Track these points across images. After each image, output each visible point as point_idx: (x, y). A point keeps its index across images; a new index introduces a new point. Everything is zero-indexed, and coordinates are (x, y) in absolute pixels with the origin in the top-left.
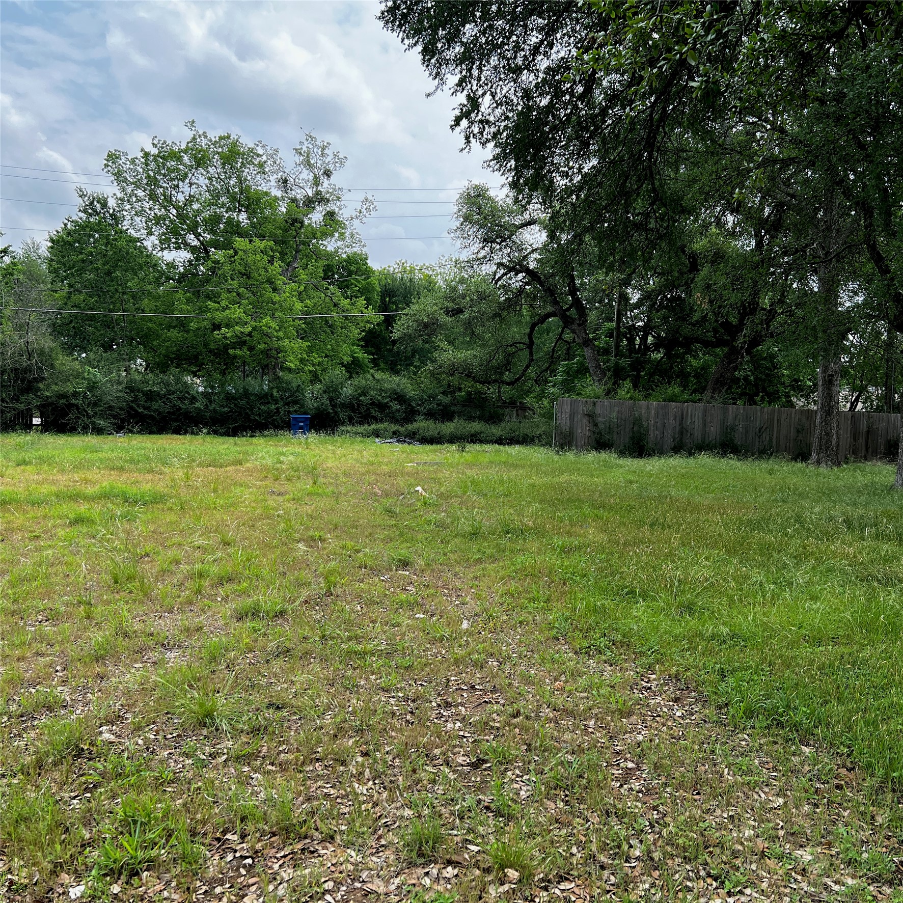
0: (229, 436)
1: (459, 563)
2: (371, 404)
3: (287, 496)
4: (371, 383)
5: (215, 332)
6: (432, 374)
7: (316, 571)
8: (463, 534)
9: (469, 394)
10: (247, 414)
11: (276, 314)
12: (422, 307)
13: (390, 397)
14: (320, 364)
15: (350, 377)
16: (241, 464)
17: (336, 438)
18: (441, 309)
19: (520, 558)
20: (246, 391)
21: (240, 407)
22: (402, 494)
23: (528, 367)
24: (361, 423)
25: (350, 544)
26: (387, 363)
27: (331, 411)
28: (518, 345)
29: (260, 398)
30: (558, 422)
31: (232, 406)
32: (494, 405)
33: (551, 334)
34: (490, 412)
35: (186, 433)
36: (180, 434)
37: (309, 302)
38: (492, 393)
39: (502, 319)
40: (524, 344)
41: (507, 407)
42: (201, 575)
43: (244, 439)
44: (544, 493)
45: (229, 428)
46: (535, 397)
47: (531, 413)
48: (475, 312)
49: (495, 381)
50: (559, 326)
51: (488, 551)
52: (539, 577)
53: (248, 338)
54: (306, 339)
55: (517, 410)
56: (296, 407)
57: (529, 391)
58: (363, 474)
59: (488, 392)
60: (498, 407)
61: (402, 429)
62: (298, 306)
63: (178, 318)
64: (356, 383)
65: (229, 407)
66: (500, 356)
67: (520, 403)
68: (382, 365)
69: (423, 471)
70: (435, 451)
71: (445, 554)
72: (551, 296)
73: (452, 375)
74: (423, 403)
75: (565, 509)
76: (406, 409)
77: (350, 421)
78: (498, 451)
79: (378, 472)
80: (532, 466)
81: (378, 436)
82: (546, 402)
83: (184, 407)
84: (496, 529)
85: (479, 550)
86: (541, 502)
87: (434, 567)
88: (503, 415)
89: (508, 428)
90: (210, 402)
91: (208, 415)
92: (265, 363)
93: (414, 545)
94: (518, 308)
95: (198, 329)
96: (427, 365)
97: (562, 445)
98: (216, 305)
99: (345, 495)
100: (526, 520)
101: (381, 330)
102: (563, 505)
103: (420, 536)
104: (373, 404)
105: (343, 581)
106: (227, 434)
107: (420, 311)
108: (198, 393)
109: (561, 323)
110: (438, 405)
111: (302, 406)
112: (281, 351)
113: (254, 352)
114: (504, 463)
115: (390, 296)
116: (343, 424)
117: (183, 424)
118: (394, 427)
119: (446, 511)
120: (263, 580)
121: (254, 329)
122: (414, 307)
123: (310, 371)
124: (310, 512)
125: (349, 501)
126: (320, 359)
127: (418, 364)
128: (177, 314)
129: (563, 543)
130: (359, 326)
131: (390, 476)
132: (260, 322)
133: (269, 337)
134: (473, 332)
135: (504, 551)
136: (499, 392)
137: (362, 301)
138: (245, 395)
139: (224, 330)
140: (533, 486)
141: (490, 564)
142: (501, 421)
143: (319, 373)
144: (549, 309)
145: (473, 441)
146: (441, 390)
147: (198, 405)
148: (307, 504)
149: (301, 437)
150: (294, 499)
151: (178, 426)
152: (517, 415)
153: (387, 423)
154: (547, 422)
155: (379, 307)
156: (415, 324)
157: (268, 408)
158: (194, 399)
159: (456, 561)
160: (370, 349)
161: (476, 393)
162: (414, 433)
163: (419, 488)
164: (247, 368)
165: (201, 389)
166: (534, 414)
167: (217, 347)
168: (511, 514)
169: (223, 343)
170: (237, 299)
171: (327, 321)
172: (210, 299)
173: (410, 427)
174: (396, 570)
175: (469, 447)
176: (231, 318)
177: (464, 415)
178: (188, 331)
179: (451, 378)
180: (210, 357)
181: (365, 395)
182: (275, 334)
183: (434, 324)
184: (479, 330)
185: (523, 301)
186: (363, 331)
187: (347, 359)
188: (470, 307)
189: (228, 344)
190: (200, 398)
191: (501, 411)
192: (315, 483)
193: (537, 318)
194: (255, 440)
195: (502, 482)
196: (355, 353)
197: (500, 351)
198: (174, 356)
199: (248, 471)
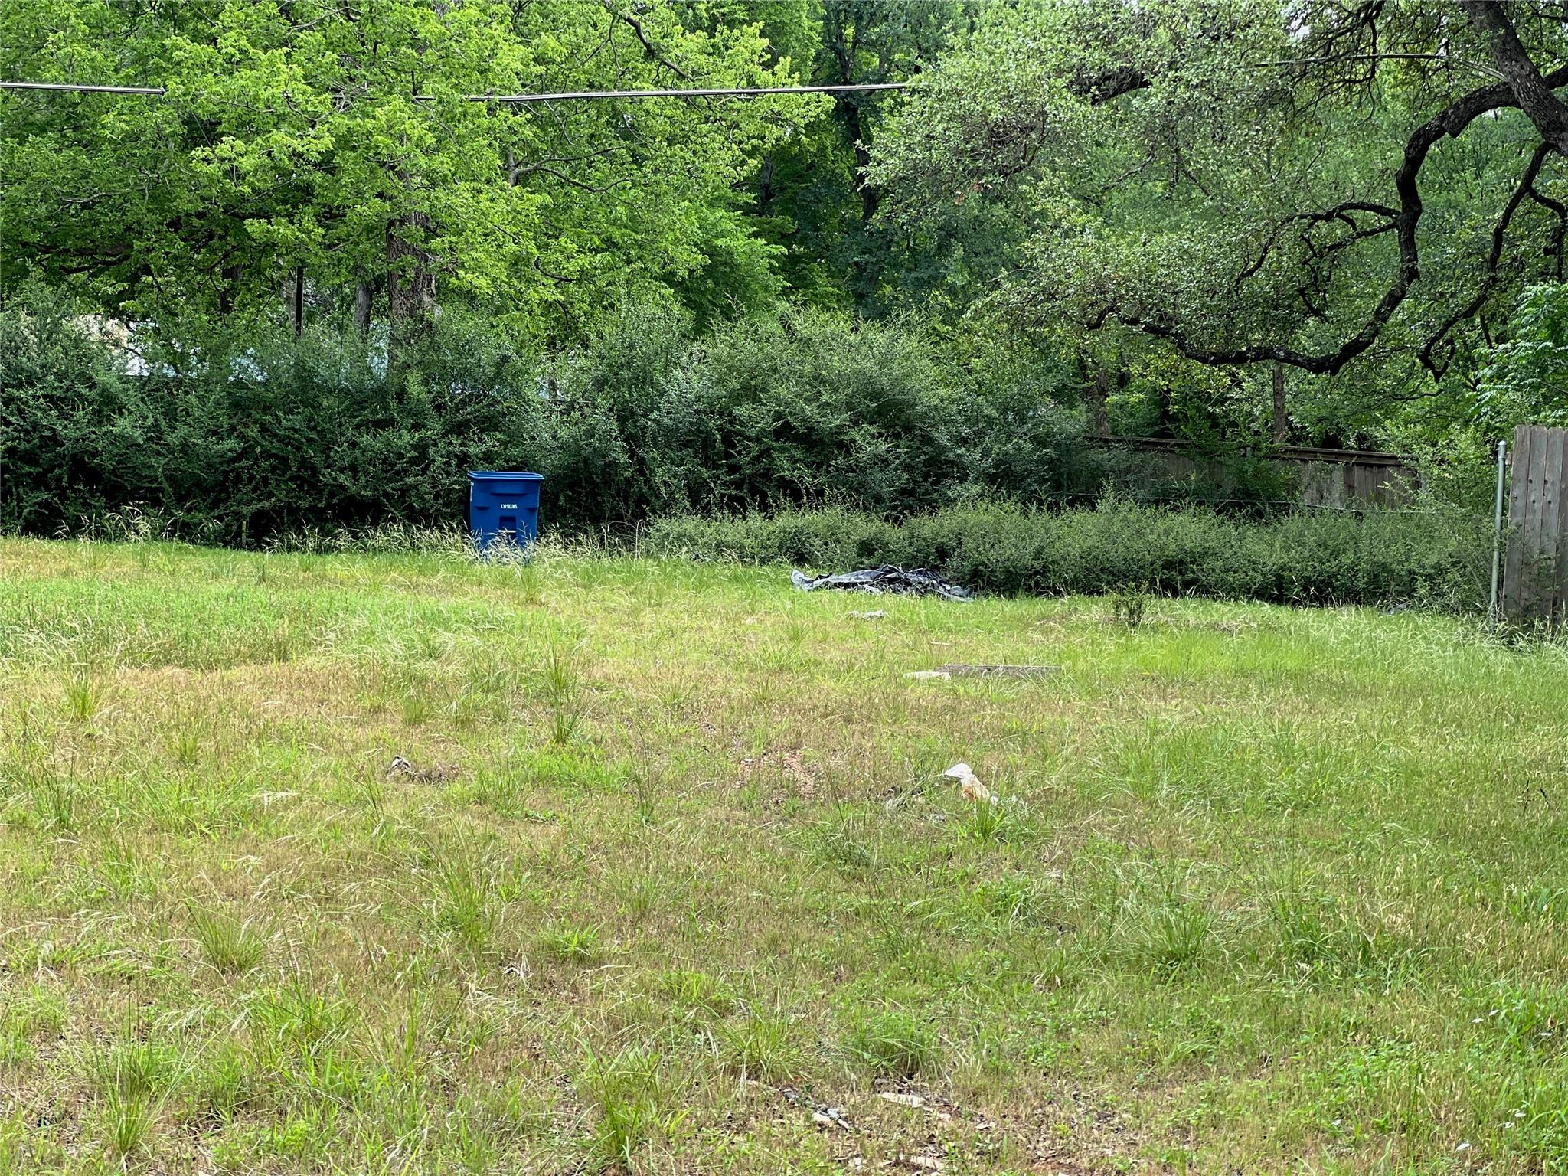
0: (239, 546)
1: (1115, 1069)
2: (778, 434)
3: (457, 787)
4: (780, 352)
5: (198, 153)
6: (1017, 322)
7: (565, 1080)
8: (1132, 955)
9: (1161, 399)
10: (305, 463)
11: (428, 88)
12: (985, 66)
13: (850, 406)
14: (584, 277)
15: (700, 328)
16: (283, 657)
17: (639, 563)
18: (1059, 73)
19: (1360, 1059)
20: (304, 374)
21: (285, 441)
22: (897, 791)
23: (1393, 300)
24: (736, 506)
25: (695, 978)
26: (842, 273)
27: (623, 459)
28: (1357, 215)
29: (361, 405)
30: (1513, 521)
31: (253, 432)
32: (1256, 447)
33: (1488, 174)
34: (1241, 472)
35: (76, 530)
36: (53, 538)
37: (552, 41)
38: (1250, 398)
39: (1296, 115)
40: (1380, 210)
41: (1305, 456)
42: (136, 1083)
43: (295, 558)
44: (1455, 805)
45: (238, 516)
46: (1425, 420)
47: (1402, 480)
48: (1188, 86)
49: (1264, 354)
50: (1523, 142)
51: (1233, 1028)
52: (1434, 1139)
53: (318, 177)
54: (536, 180)
55: (1348, 469)
56: (490, 442)
57: (1399, 395)
58: (747, 709)
59: (1235, 393)
60: (1272, 455)
61: (894, 534)
62: (512, 56)
63: (53, 96)
64: (722, 350)
65: (242, 437)
66: (1286, 259)
67: (1361, 439)
68: (823, 284)
69: (978, 704)
70: (1024, 624)
71: (1062, 1033)
72: (1494, 27)
73: (1095, 326)
74: (980, 434)
75: (1537, 869)
76: (913, 454)
77: (694, 497)
78: (1269, 628)
79: (803, 701)
80: (1406, 692)
81: (801, 559)
82: (1464, 441)
83: (71, 433)
84: (1262, 939)
85: (1195, 1023)
86: (1443, 836)
87: (1021, 1080)
88: (1292, 487)
89: (1311, 540)
90: (172, 415)
91: (159, 463)
92: (377, 268)
93: (942, 993)
94: (1361, 69)
95: (133, 137)
96: (996, 285)
97: (1527, 610)
98: (204, 50)
99: (675, 787)
100: (1382, 906)
101: (822, 149)
102: (1534, 854)
103: (964, 958)
104: (784, 432)
105: (671, 1125)
106: (230, 539)
107: (975, 80)
108: (123, 379)
109: (1532, 132)
110: (1039, 442)
111: (514, 438)
112: (441, 225)
113: (342, 230)
114: (1296, 676)
115: (859, 18)
116: (666, 508)
117: (63, 497)
118: (865, 526)
119: (1062, 862)
120: (369, 1108)
121: (344, 141)
122: (955, 65)
123: (548, 306)
124: (542, 848)
125: (692, 813)
126: (583, 260)
127: (960, 281)
128: (52, 78)
129: (1531, 1008)
130: (739, 135)
131: (848, 720)
132: (365, 115)
133: (400, 175)
134: (1180, 163)
135: (1295, 1029)
136: (1278, 394)
137: (751, 41)
138: (303, 390)
139: (228, 146)
140: (1409, 772)
141: (1237, 1076)
142: (1284, 509)
143: (579, 310)
144: (1487, 74)
145: (1170, 588)
146: (1051, 382)
147: (123, 425)
148: (534, 821)
149: (505, 557)
150: (481, 799)
151: (47, 505)
152: (1350, 487)
153: (839, 509)
154: (1467, 518)
155: (816, 59)
156: (955, 130)
157: (388, 443)
158: (108, 405)
159: (1105, 1061)
160: (779, 220)
161: (1184, 400)
162: (943, 553)
163: (961, 770)
164: (309, 286)
165: (136, 366)
166: (1417, 485)
167: (201, 206)
168: (1319, 881)
169: (224, 192)
170: (282, 27)
171: (616, 114)
172: (179, 24)
173: (929, 526)
174: (875, 1088)
175: (1158, 609)
176: (256, 98)
177: (1140, 484)
178: (91, 146)
179: (1089, 339)
180: (172, 243)
181: (755, 400)
182: (422, 161)
183: (1027, 129)
184: (1202, 155)
185: (1382, 41)
186: (751, 154)
187: (687, 260)
188: (1171, 65)
189: (244, 199)
190: (131, 398)
191: (1282, 471)
192: (560, 738)
193: (1435, 109)
194: (334, 565)
195: (1286, 752)
196: (721, 235)
197: (1287, 236)
198: (37, 236)
199: (312, 684)
